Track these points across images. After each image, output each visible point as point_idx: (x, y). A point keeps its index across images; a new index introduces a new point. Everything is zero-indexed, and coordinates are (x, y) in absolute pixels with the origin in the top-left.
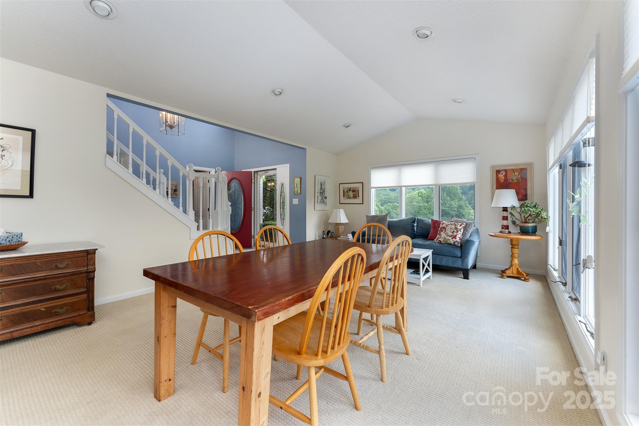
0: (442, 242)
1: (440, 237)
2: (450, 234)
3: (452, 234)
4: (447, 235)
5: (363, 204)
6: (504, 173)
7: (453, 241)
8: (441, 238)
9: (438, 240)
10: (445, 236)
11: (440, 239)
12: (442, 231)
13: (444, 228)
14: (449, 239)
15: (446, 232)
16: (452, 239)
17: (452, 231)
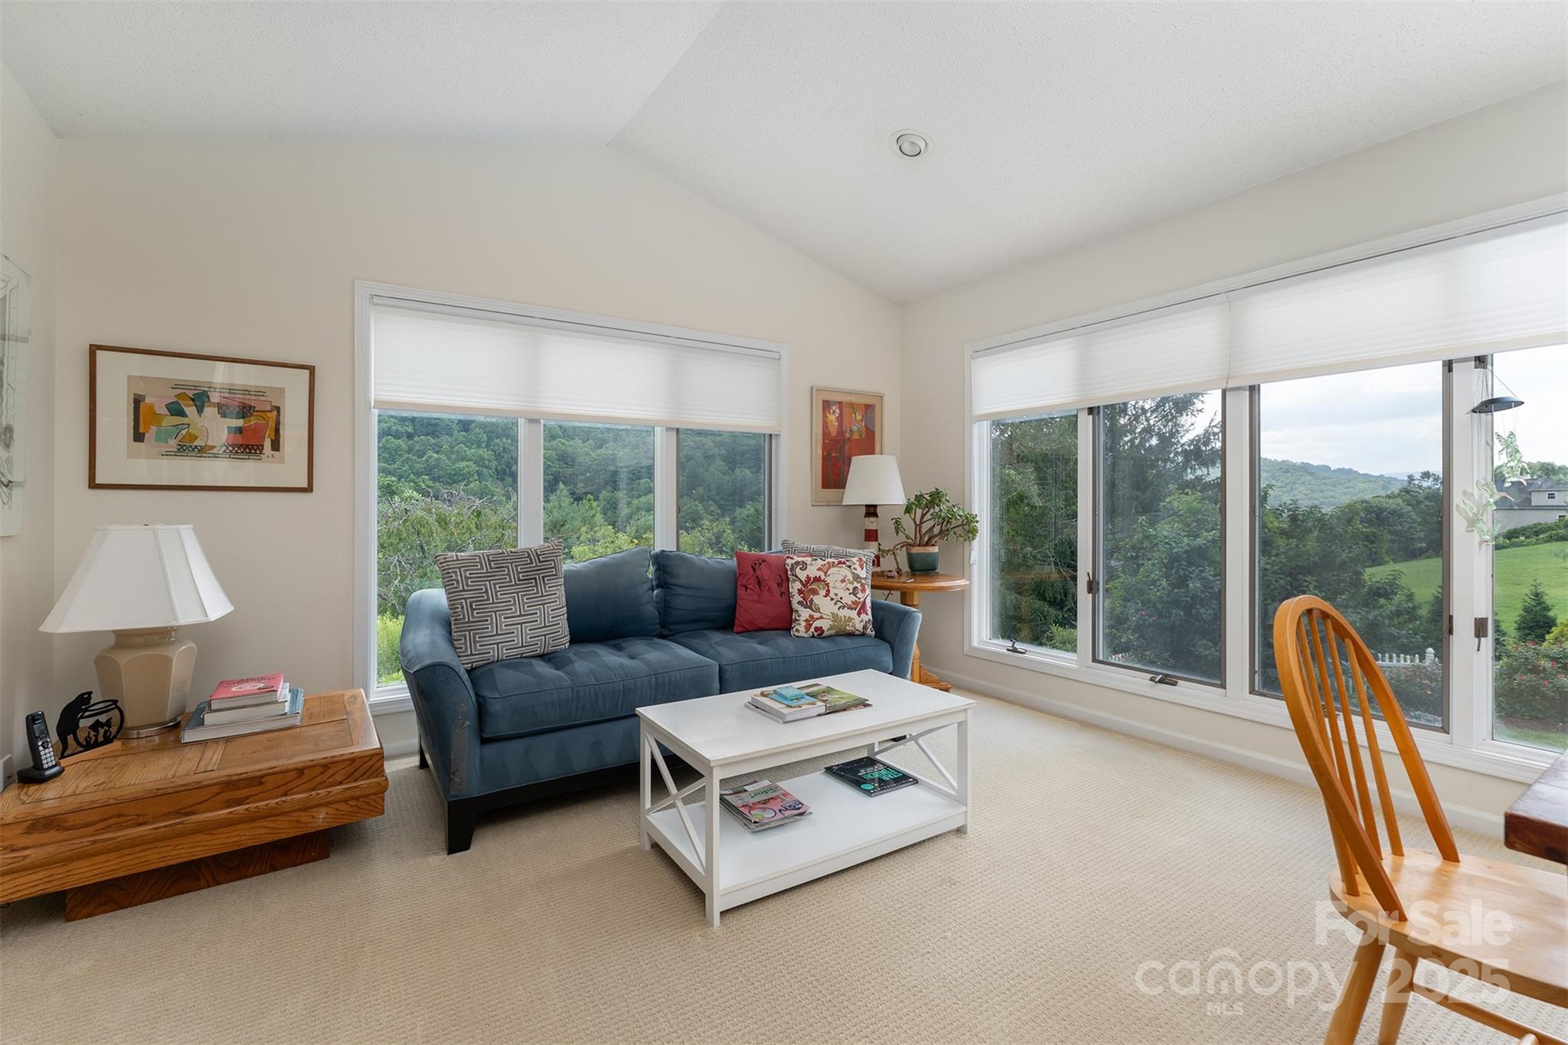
0: (826, 634)
1: (817, 615)
2: (849, 599)
3: (853, 598)
4: (839, 604)
5: (309, 489)
6: (838, 411)
7: (862, 621)
8: (822, 618)
9: (812, 629)
10: (835, 609)
11: (817, 624)
12: (815, 592)
13: (817, 579)
14: (850, 619)
15: (832, 595)
16: (859, 614)
17: (851, 587)
